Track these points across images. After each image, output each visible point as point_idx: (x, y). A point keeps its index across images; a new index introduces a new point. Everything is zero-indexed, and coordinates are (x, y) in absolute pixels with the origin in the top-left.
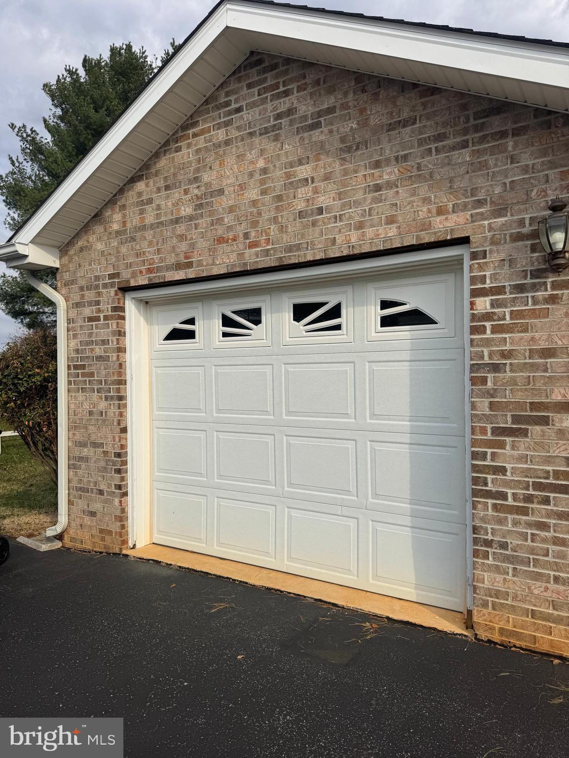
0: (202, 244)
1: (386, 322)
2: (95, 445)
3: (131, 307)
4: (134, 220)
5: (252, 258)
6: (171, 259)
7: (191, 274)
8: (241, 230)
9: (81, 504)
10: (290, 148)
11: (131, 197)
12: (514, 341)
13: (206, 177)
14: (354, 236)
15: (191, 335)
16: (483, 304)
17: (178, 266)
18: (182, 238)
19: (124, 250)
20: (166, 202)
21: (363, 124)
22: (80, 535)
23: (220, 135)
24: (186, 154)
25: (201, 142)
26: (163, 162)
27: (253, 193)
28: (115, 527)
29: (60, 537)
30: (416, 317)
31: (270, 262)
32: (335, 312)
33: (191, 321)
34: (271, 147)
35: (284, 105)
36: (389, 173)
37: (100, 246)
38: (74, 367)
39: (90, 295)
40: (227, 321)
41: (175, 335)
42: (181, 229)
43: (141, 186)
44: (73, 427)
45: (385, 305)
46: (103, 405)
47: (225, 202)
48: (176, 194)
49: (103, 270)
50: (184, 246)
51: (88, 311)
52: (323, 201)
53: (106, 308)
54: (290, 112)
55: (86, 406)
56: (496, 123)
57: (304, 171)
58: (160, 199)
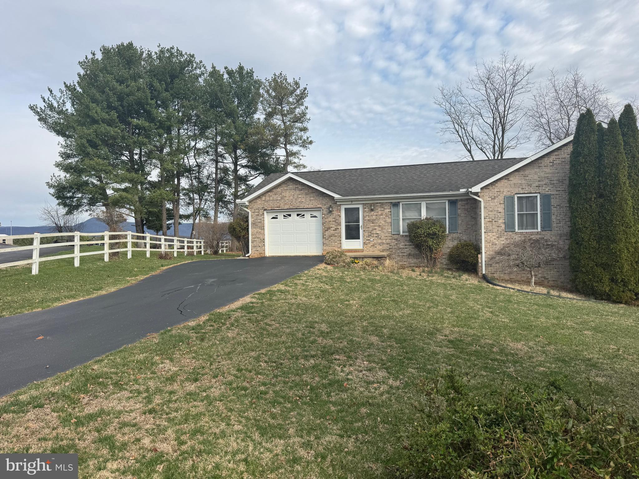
0: (282, 204)
1: (311, 217)
2: (258, 238)
3: (265, 213)
4: (268, 199)
5: (291, 207)
6: (276, 206)
7: (280, 208)
8: (289, 203)
9: (254, 249)
10: (298, 192)
11: (267, 195)
12: (327, 220)
13: (283, 194)
14: (307, 206)
15: (277, 218)
16: (323, 216)
17: (277, 207)
18: (278, 203)
19: (265, 203)
20: (275, 197)
21: (308, 191)
22: (254, 255)
23: (286, 188)
24: (279, 190)
25: (282, 188)
26: (274, 190)
27: (292, 198)
28: (263, 252)
29: (249, 256)
30: (315, 217)
31: (295, 208)
32: (304, 215)
33: (277, 216)
34: (295, 192)
35: (297, 186)
36: (312, 198)
37: (259, 202)
38: (253, 224)
39: (257, 211)
40: (284, 216)
41: (273, 218)
42: (278, 201)
43: (270, 193)
44: (252, 235)
45: (311, 215)
46: (260, 231)
47: (286, 198)
48: (277, 196)
49: (261, 206)
50: (279, 204)
51: (256, 214)
52: (303, 200)
53: (261, 213)
54: (298, 187)
55: (256, 231)
56: (324, 195)
57: (300, 196)
58: (274, 196)
